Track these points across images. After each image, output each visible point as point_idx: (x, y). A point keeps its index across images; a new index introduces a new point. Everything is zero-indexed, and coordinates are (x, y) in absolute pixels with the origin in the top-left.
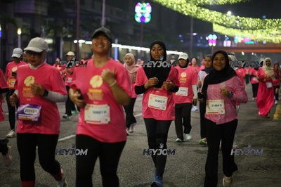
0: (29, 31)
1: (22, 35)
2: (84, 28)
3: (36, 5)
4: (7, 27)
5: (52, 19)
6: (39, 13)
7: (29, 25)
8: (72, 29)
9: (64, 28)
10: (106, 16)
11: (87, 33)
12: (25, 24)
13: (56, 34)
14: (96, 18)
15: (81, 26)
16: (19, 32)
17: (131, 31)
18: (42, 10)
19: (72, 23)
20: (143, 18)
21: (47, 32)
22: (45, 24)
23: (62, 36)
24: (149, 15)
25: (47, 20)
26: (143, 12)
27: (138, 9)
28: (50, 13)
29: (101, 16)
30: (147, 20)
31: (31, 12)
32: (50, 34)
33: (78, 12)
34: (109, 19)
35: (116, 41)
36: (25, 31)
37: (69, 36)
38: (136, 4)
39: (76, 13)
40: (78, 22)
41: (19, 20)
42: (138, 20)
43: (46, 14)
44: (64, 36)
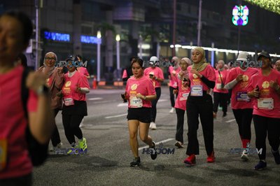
0: (127, 37)
1: (120, 41)
2: (181, 33)
3: (134, 12)
4: (106, 34)
5: (149, 25)
6: (137, 19)
7: (127, 31)
8: (168, 34)
9: (161, 34)
10: (202, 20)
11: (183, 38)
12: (124, 30)
13: (152, 38)
14: (192, 23)
15: (177, 30)
16: (118, 38)
17: (227, 34)
18: (139, 16)
19: (168, 28)
20: (240, 21)
21: (145, 37)
22: (142, 30)
23: (159, 41)
24: (247, 18)
25: (145, 26)
26: (240, 14)
27: (235, 12)
28: (147, 19)
29: (198, 20)
30: (245, 23)
31: (129, 19)
32: (147, 40)
33: (175, 17)
34: (205, 23)
35: (213, 45)
36: (123, 36)
37: (166, 41)
38: (233, 7)
39: (172, 18)
40: (175, 27)
41: (117, 27)
42: (235, 23)
43: (143, 20)
44: (161, 41)
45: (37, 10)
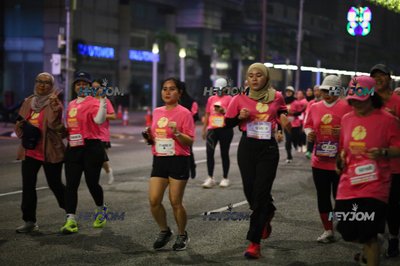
0: (195, 52)
1: (186, 58)
2: (271, 46)
3: (206, 16)
4: (166, 48)
5: (227, 35)
6: (210, 27)
7: (195, 44)
8: (255, 48)
9: (243, 47)
10: (303, 28)
11: (275, 54)
12: (190, 43)
13: (232, 54)
14: (289, 31)
15: (268, 42)
16: (182, 54)
17: (340, 48)
18: (214, 22)
19: (254, 40)
20: (359, 29)
21: (221, 52)
22: (217, 42)
23: (241, 58)
24: (368, 25)
25: (221, 36)
26: (359, 19)
27: (352, 16)
28: (225, 26)
29: (297, 28)
30: (366, 32)
31: (199, 26)
32: (223, 56)
33: (264, 23)
34: (308, 33)
35: (319, 63)
36: (190, 53)
37: (251, 58)
38: (349, 9)
39: (261, 25)
40: (264, 37)
41: (182, 38)
42: (351, 32)
43: (219, 28)
44: (243, 58)
45: (68, 14)
